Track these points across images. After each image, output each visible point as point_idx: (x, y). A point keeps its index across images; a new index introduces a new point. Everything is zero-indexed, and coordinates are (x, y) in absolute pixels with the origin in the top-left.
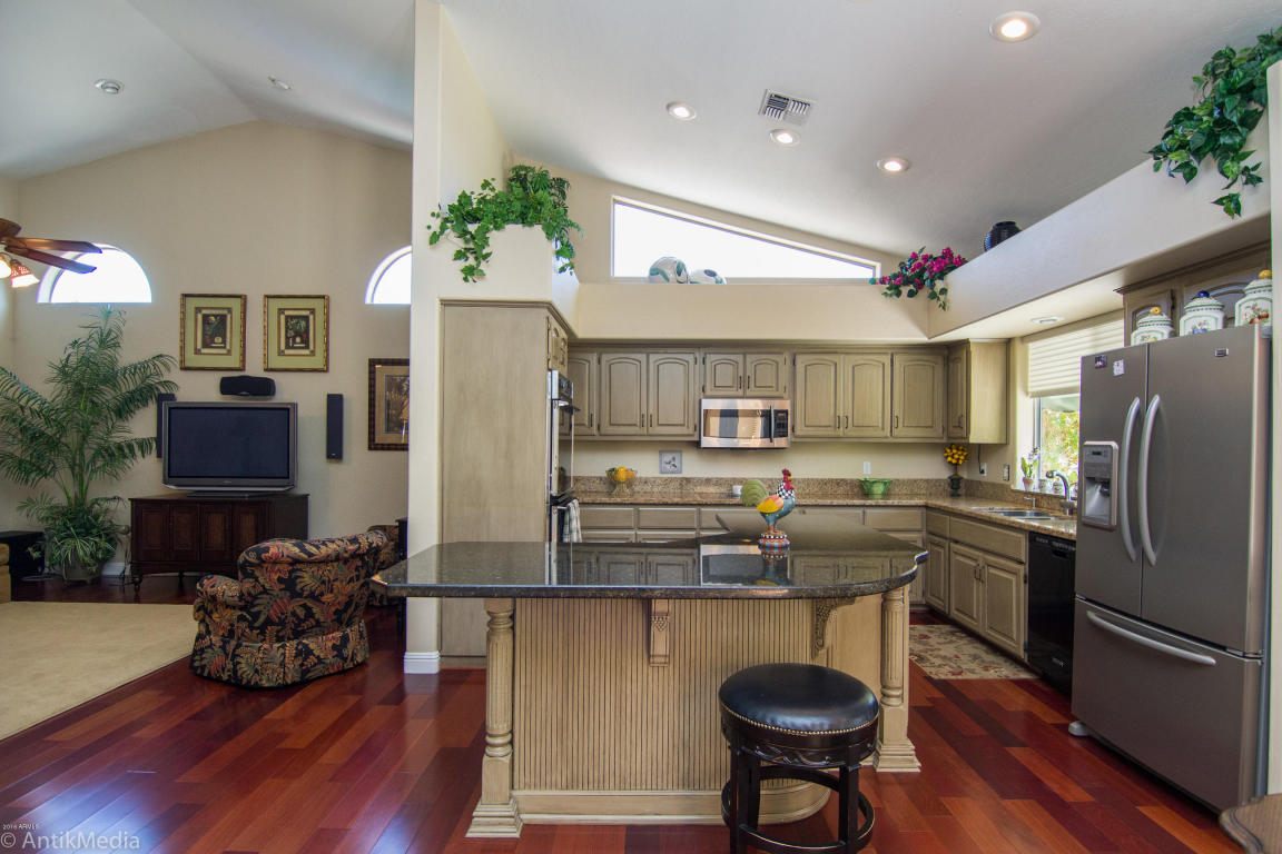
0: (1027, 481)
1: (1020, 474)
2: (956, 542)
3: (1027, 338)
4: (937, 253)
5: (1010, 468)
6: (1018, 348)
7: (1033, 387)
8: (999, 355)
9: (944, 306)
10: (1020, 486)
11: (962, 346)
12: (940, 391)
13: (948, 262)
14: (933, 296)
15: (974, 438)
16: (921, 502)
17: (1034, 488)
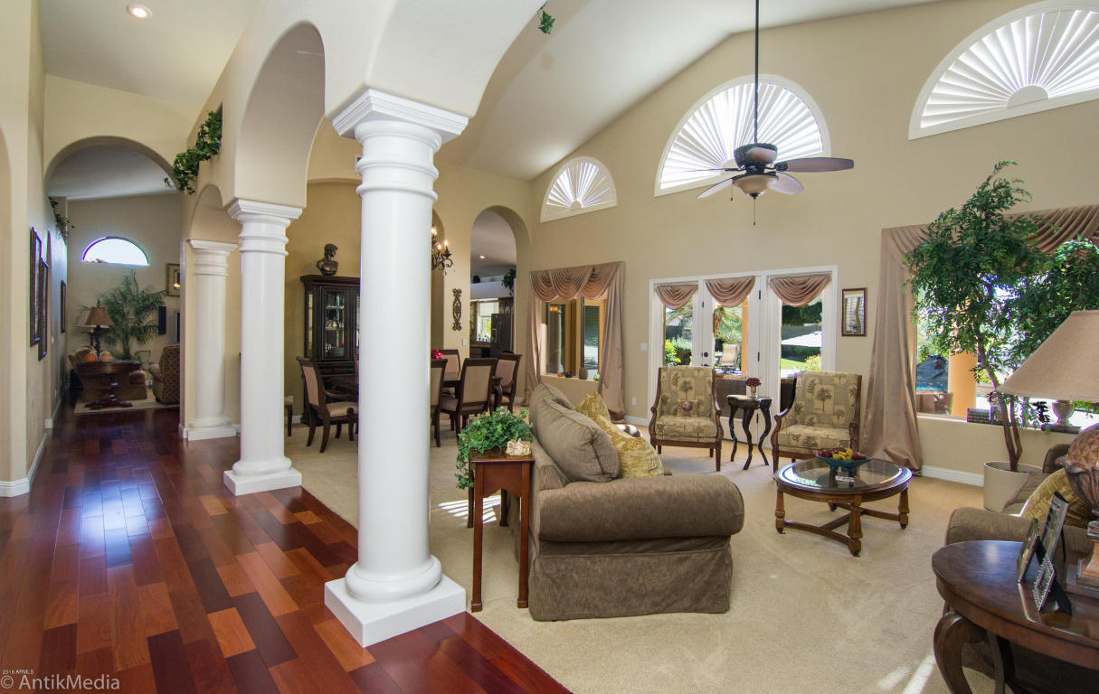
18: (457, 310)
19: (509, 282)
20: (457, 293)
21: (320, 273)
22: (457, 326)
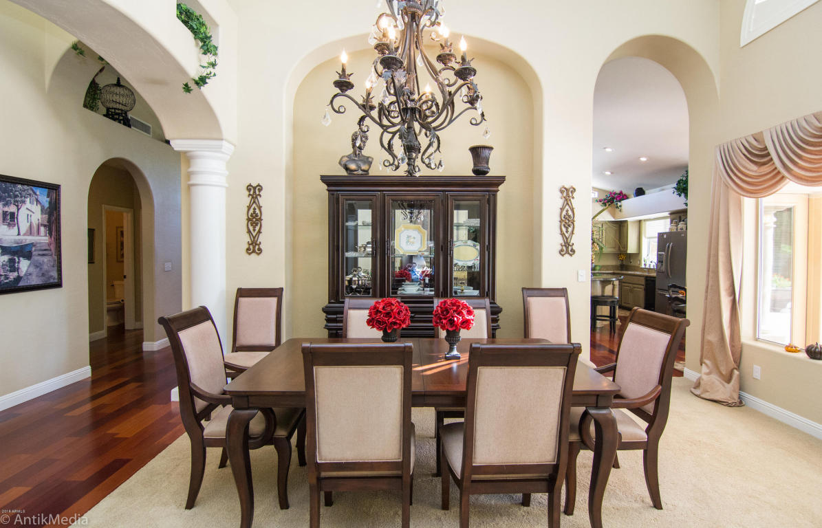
0: (645, 265)
1: (643, 263)
2: (624, 282)
3: (645, 220)
4: (618, 192)
5: (640, 261)
6: (643, 223)
7: (647, 236)
8: (637, 225)
9: (620, 211)
10: (643, 266)
11: (626, 221)
12: (618, 235)
13: (622, 197)
14: (617, 207)
15: (629, 252)
16: (612, 272)
17: (647, 267)
18: (567, 221)
19: (682, 188)
20: (567, 194)
21: (344, 173)
22: (567, 248)
